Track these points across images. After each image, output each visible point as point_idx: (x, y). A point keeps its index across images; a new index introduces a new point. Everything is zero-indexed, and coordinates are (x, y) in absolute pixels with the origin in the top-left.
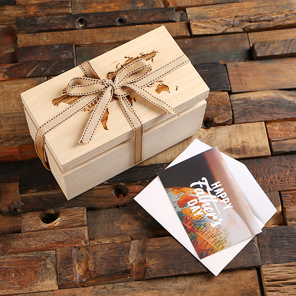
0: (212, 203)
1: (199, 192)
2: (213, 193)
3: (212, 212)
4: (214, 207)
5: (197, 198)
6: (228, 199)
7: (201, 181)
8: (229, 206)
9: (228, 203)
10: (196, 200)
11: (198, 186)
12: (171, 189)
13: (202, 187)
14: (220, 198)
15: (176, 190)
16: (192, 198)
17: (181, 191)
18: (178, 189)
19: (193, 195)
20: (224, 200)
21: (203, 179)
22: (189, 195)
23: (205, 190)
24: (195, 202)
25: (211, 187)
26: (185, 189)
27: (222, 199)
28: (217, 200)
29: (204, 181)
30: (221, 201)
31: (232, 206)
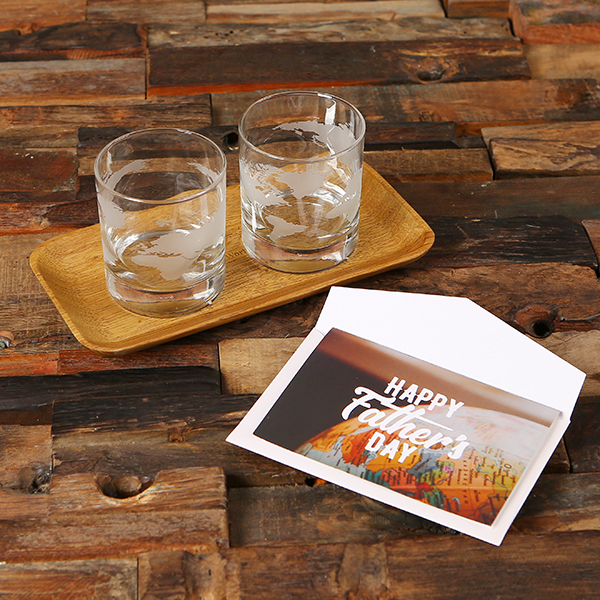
0: (415, 421)
1: (371, 418)
2: (401, 403)
3: (432, 435)
4: (427, 426)
5: (376, 430)
6: (439, 396)
7: (358, 397)
8: (455, 406)
9: (448, 403)
10: (377, 434)
11: (360, 410)
12: (309, 445)
13: (368, 406)
14: (422, 403)
15: (320, 441)
16: (368, 435)
17: (334, 436)
18: (324, 437)
19: (364, 430)
20: (434, 403)
21: (359, 391)
22: (355, 433)
23: (382, 408)
24: (378, 439)
25: (389, 396)
26: (337, 429)
27: (429, 403)
28: (422, 410)
29: (364, 394)
30: (431, 407)
31: (461, 404)
